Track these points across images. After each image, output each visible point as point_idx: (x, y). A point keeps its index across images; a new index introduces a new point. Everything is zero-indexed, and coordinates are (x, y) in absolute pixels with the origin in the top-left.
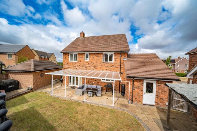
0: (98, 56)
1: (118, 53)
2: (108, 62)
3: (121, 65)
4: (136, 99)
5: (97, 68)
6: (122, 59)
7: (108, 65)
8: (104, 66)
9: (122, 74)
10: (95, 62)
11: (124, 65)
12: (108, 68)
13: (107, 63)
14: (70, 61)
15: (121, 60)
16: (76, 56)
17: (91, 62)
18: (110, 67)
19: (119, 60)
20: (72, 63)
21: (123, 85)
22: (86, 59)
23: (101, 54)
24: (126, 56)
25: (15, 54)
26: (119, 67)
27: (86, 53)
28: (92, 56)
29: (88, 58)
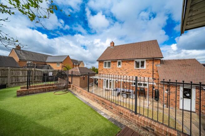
0: (130, 63)
1: (150, 60)
2: (140, 68)
3: (154, 71)
4: (172, 104)
5: (129, 73)
6: (155, 66)
7: (140, 71)
8: (136, 73)
9: (155, 79)
10: (126, 68)
11: (157, 71)
12: (139, 74)
13: (139, 70)
14: (104, 68)
15: (153, 67)
16: (109, 63)
17: (123, 68)
18: (141, 73)
19: (152, 67)
20: (106, 69)
21: (157, 90)
22: (118, 66)
23: (133, 61)
24: (159, 63)
25: (61, 62)
26: (152, 73)
27: (118, 61)
28: (124, 63)
29: (120, 64)
